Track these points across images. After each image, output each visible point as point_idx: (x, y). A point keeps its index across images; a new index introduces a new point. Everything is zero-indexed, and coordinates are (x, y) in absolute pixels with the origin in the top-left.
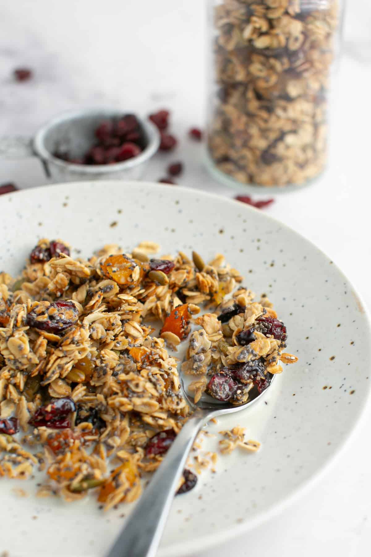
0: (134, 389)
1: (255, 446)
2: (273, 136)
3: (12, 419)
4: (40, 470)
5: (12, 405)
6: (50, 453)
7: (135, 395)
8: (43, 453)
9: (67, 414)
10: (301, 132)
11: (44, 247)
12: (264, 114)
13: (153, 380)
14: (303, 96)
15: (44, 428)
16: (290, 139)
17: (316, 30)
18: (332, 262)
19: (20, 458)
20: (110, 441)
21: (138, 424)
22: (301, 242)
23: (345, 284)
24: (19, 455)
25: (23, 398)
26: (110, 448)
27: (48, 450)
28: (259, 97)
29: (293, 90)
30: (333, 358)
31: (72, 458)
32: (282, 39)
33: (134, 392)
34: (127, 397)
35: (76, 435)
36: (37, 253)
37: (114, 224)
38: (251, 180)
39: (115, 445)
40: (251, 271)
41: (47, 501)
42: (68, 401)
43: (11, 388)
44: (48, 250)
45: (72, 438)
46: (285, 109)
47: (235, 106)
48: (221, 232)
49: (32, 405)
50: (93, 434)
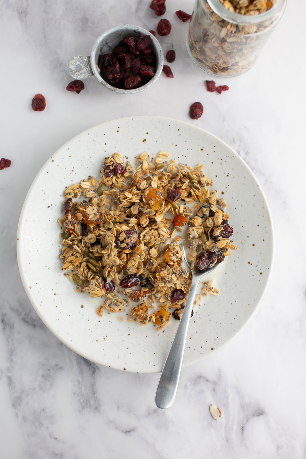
1: (217, 292)
3: (111, 282)
4: (127, 306)
5: (111, 277)
8: (128, 300)
11: (111, 168)
18: (258, 186)
19: (118, 303)
20: (156, 295)
25: (116, 274)
26: (156, 298)
30: (254, 245)
31: (142, 311)
37: (145, 140)
39: (159, 297)
40: (216, 176)
41: (133, 323)
42: (137, 279)
45: (140, 296)
48: (202, 150)
49: (120, 275)
50: (148, 293)
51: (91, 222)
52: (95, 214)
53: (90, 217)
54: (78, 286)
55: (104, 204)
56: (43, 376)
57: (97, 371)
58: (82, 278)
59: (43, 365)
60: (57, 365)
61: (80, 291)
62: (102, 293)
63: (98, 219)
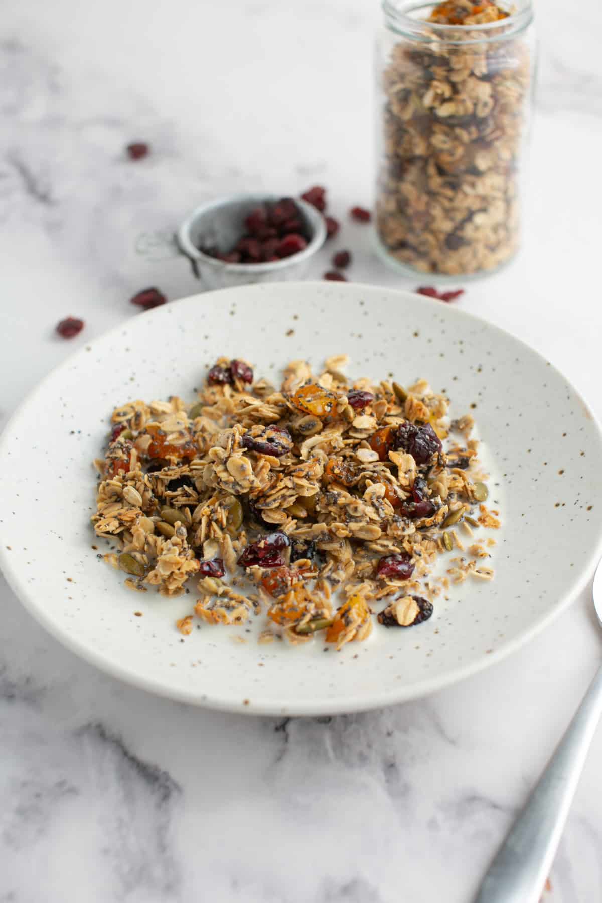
2: (459, 216)
3: (216, 560)
4: (256, 613)
5: (215, 545)
6: (265, 593)
7: (353, 520)
8: (258, 596)
9: (281, 550)
10: (491, 209)
11: (223, 366)
12: (449, 193)
13: (377, 504)
14: (493, 169)
15: (257, 566)
16: (479, 219)
17: (506, 92)
18: (549, 364)
19: (233, 603)
20: (334, 576)
21: (362, 553)
22: (511, 343)
23: (567, 387)
24: (231, 599)
25: (228, 536)
26: (334, 582)
27: (262, 590)
28: (441, 171)
29: (482, 162)
30: (562, 472)
31: (296, 596)
32: (469, 105)
34: (345, 521)
35: (293, 572)
36: (216, 374)
37: (291, 332)
38: (434, 268)
39: (340, 580)
40: (455, 379)
41: (271, 648)
42: (281, 535)
43: (214, 524)
44: (228, 370)
45: (290, 576)
46: (473, 185)
47: (413, 183)
48: (416, 334)
49: (238, 544)
50: (311, 572)
51: (172, 449)
52: (181, 434)
53: (170, 438)
54: (129, 576)
55: (203, 427)
56: (21, 811)
57: (174, 794)
58: (143, 558)
59: (24, 784)
60: (61, 784)
61: (135, 584)
63: (187, 443)
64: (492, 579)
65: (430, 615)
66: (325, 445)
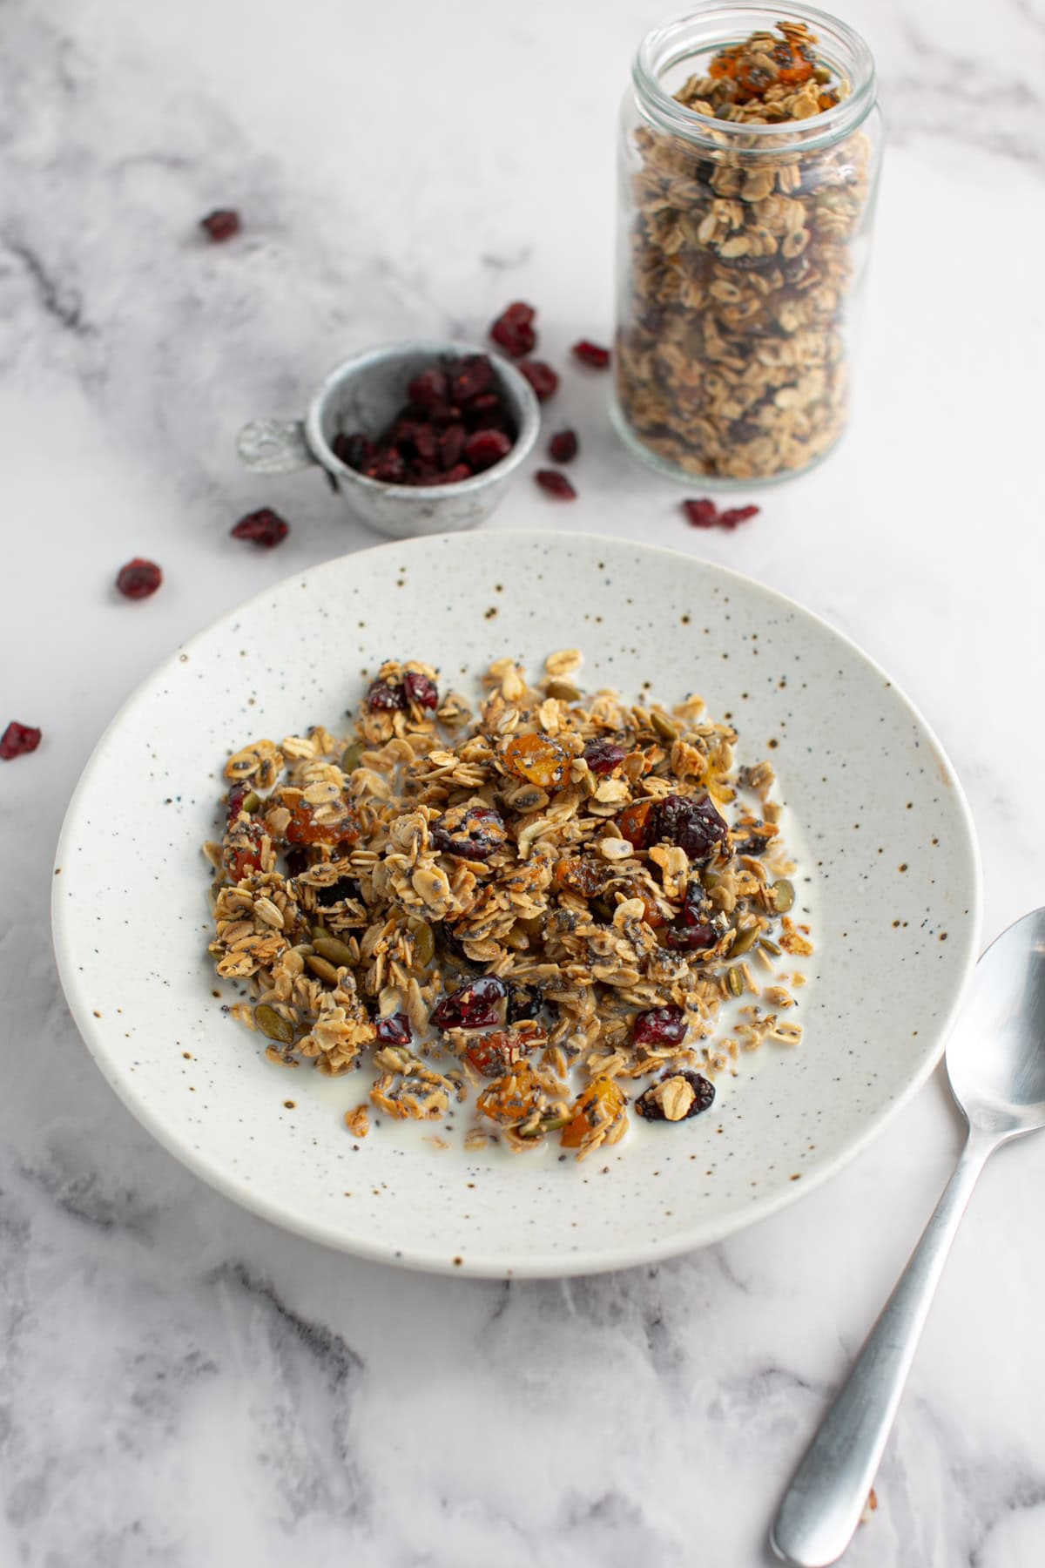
0: (596, 950)
2: (752, 398)
3: (398, 1016)
4: (460, 1099)
5: (396, 994)
6: (472, 1070)
7: (598, 961)
8: (461, 1072)
9: (493, 1002)
10: (803, 384)
11: (392, 681)
12: (738, 363)
13: (632, 934)
14: (810, 326)
15: (458, 1030)
16: (783, 399)
18: (889, 685)
19: (426, 1086)
20: (571, 1042)
21: (612, 1004)
22: (834, 645)
23: (916, 727)
24: (423, 1080)
25: (414, 981)
26: (571, 1052)
27: (468, 1065)
28: (723, 329)
29: (789, 321)
30: (904, 868)
31: (518, 1084)
33: (596, 956)
34: (586, 963)
35: (512, 1039)
36: (382, 697)
37: (491, 613)
38: (711, 467)
39: (581, 1049)
40: (745, 696)
41: (484, 1155)
42: (493, 981)
43: (394, 965)
44: (400, 689)
45: (508, 1046)
46: (775, 352)
47: (679, 345)
48: (686, 620)
49: (429, 991)
50: (538, 1037)
51: (322, 831)
52: (335, 806)
53: (319, 814)
54: (272, 1042)
55: (366, 788)
56: (138, 1400)
57: (353, 1370)
58: (289, 1012)
59: (140, 1359)
60: (192, 1358)
61: (282, 1055)
62: (361, 1033)
63: (344, 822)
64: (800, 1042)
65: (710, 1104)
66: (555, 836)
